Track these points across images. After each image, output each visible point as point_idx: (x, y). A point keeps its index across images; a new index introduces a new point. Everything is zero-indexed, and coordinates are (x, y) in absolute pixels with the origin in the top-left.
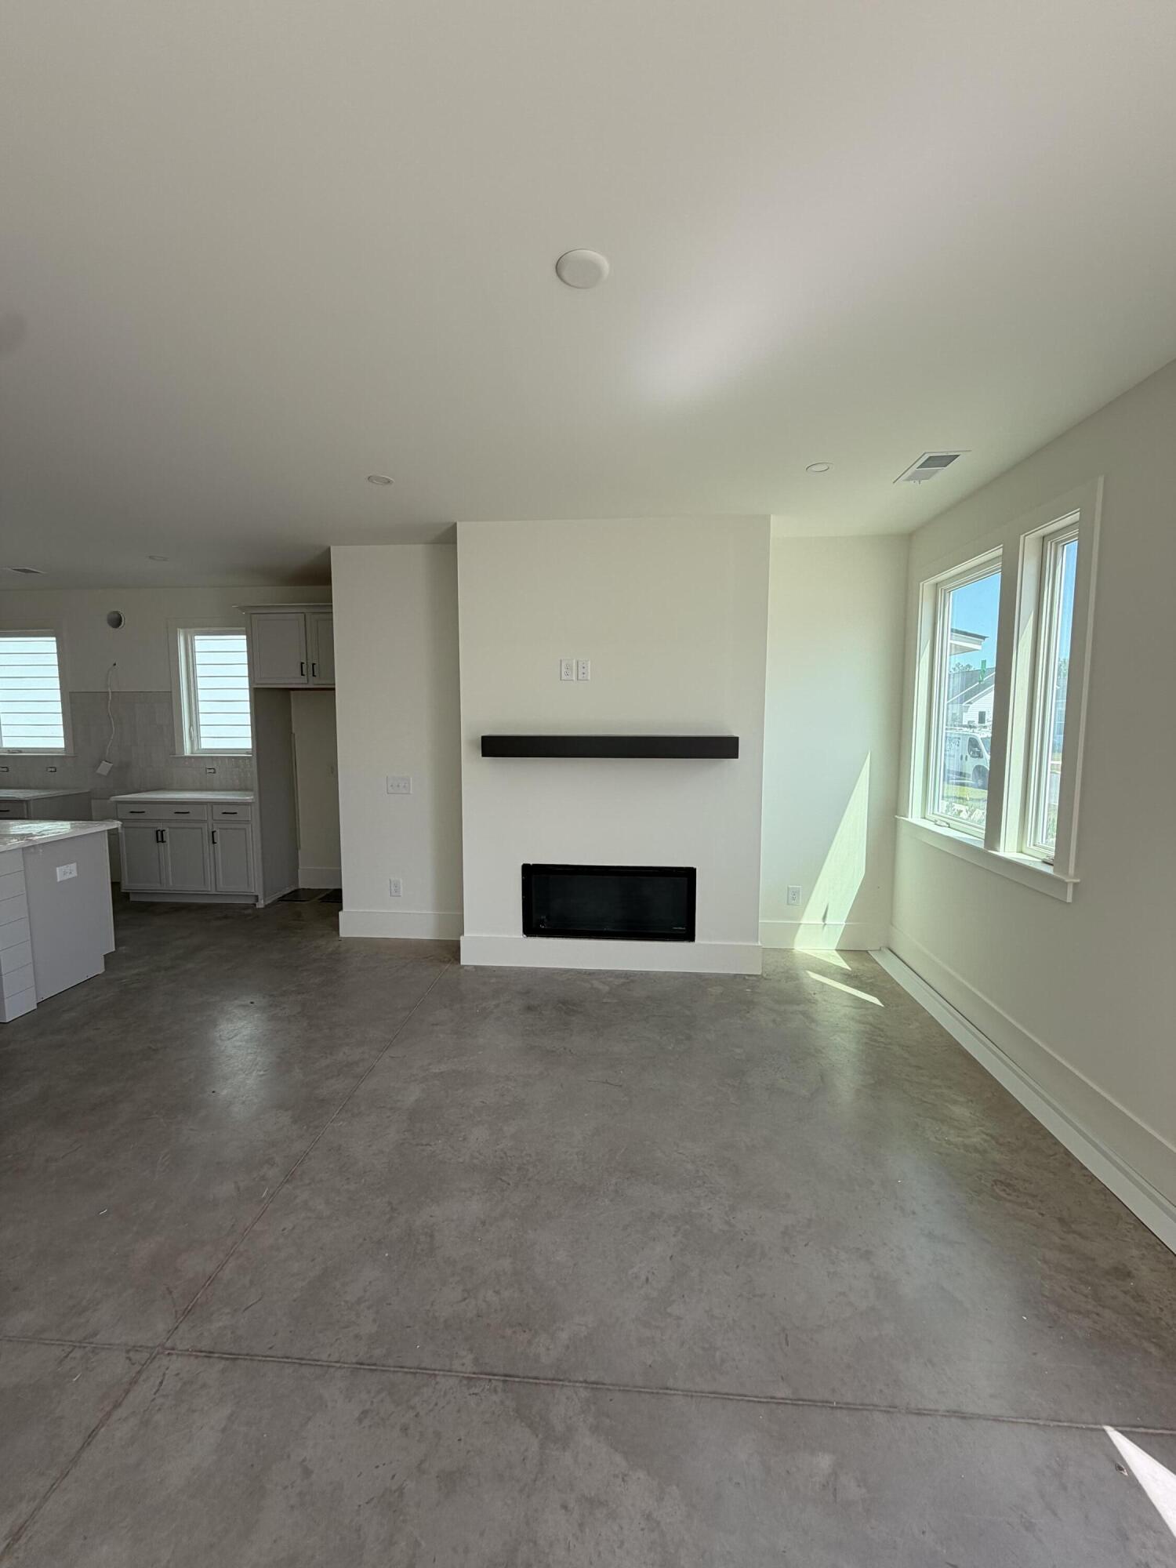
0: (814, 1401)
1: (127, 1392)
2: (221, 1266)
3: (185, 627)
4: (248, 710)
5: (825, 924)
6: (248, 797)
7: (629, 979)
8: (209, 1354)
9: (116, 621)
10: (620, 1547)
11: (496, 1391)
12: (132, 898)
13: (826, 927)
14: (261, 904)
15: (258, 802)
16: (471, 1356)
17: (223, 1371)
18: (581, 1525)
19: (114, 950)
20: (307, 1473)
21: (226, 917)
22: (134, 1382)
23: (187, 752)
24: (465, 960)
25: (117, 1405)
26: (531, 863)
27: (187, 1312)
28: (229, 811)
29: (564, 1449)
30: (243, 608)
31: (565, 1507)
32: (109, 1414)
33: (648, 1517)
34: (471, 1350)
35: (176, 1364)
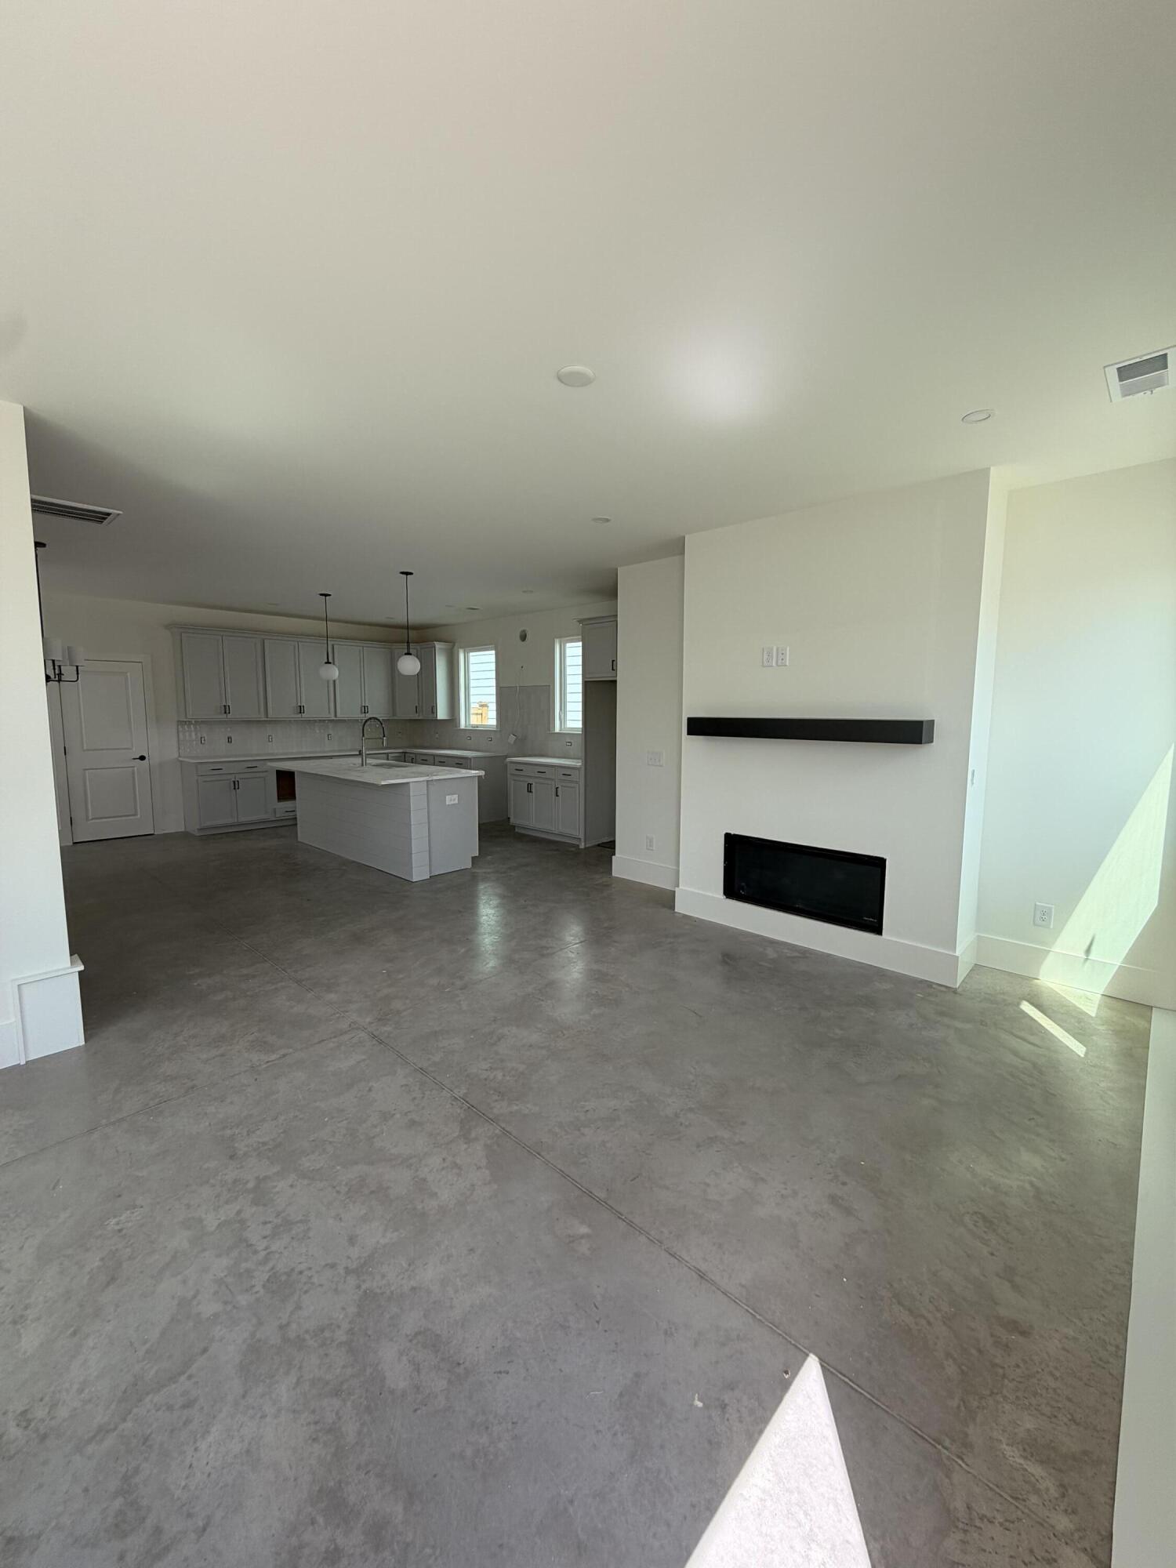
0: (612, 1208)
1: (341, 1035)
2: (405, 1010)
3: (560, 637)
4: (580, 699)
5: (1087, 959)
6: (578, 763)
7: (805, 954)
8: (374, 1037)
9: (523, 637)
10: (450, 1185)
11: (461, 1108)
12: (516, 830)
13: (1089, 961)
14: (582, 846)
15: (583, 769)
16: (465, 1091)
17: (374, 1045)
18: (443, 1169)
19: (477, 855)
20: (370, 1090)
21: (557, 850)
22: (346, 1033)
23: (557, 730)
24: (680, 908)
25: (335, 1037)
26: (732, 833)
27: (379, 1020)
28: (566, 772)
29: (466, 1143)
30: (580, 621)
31: (444, 1160)
32: (331, 1038)
33: (473, 1185)
34: (468, 1089)
35: (363, 1034)
